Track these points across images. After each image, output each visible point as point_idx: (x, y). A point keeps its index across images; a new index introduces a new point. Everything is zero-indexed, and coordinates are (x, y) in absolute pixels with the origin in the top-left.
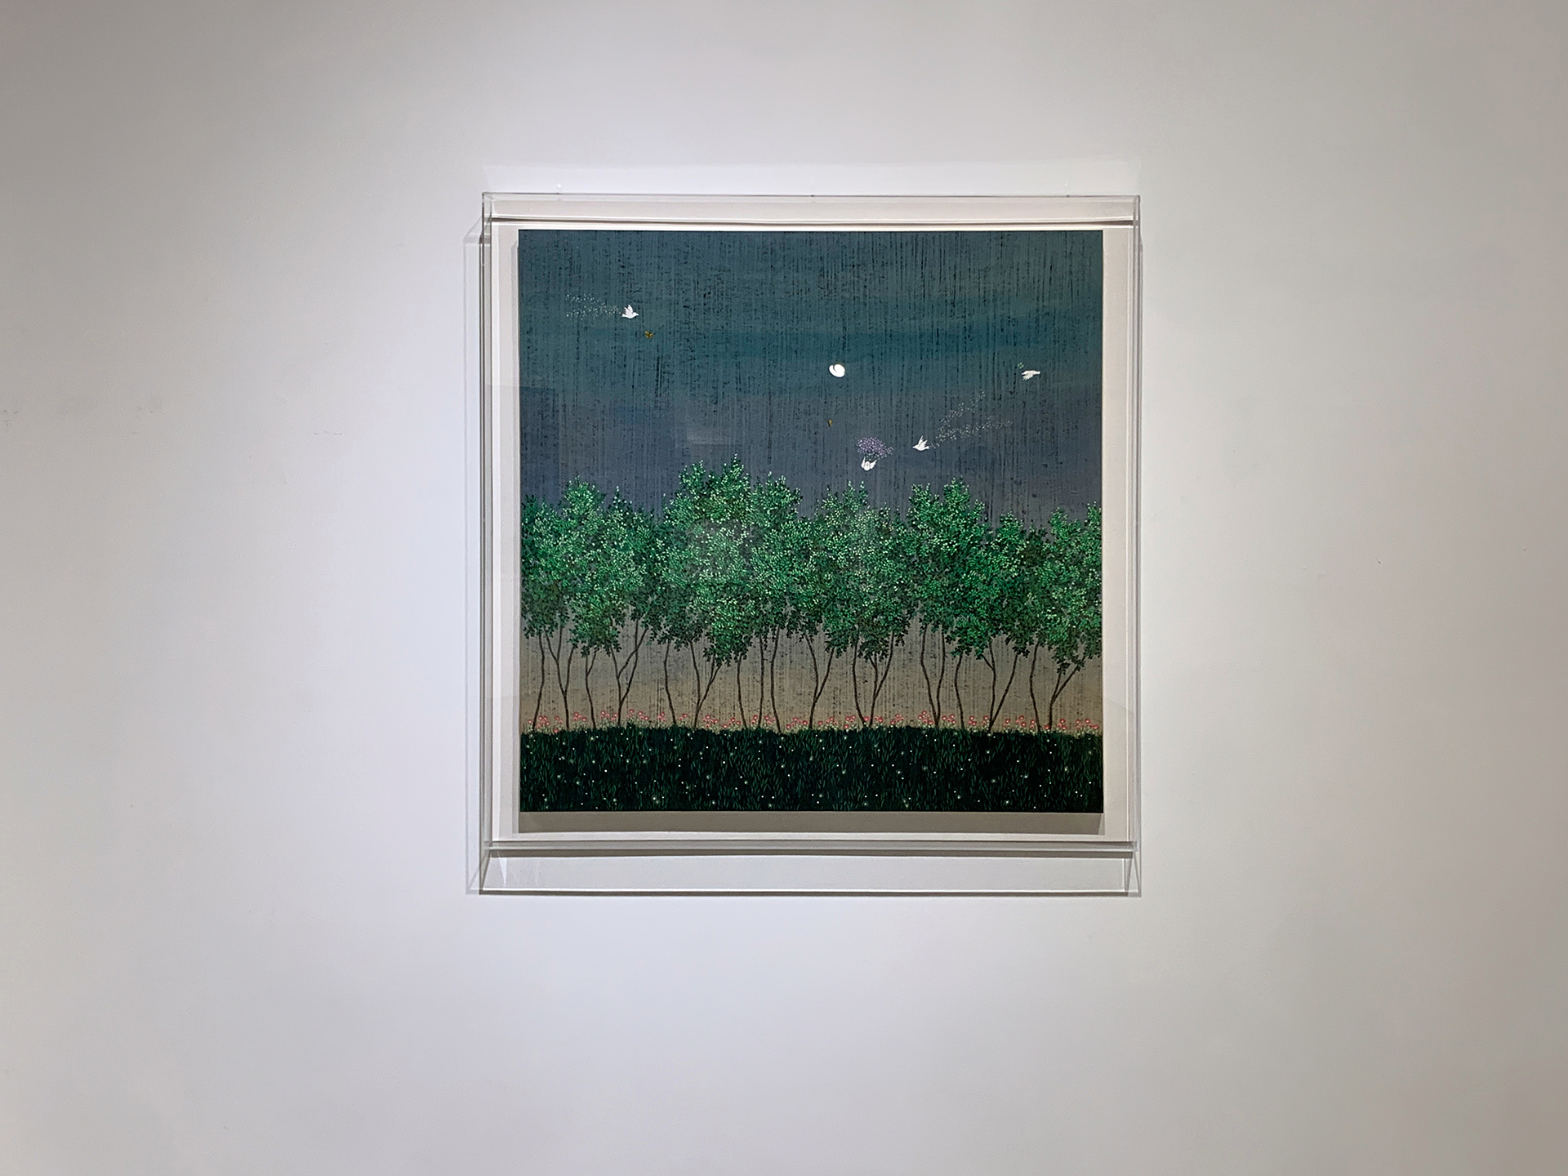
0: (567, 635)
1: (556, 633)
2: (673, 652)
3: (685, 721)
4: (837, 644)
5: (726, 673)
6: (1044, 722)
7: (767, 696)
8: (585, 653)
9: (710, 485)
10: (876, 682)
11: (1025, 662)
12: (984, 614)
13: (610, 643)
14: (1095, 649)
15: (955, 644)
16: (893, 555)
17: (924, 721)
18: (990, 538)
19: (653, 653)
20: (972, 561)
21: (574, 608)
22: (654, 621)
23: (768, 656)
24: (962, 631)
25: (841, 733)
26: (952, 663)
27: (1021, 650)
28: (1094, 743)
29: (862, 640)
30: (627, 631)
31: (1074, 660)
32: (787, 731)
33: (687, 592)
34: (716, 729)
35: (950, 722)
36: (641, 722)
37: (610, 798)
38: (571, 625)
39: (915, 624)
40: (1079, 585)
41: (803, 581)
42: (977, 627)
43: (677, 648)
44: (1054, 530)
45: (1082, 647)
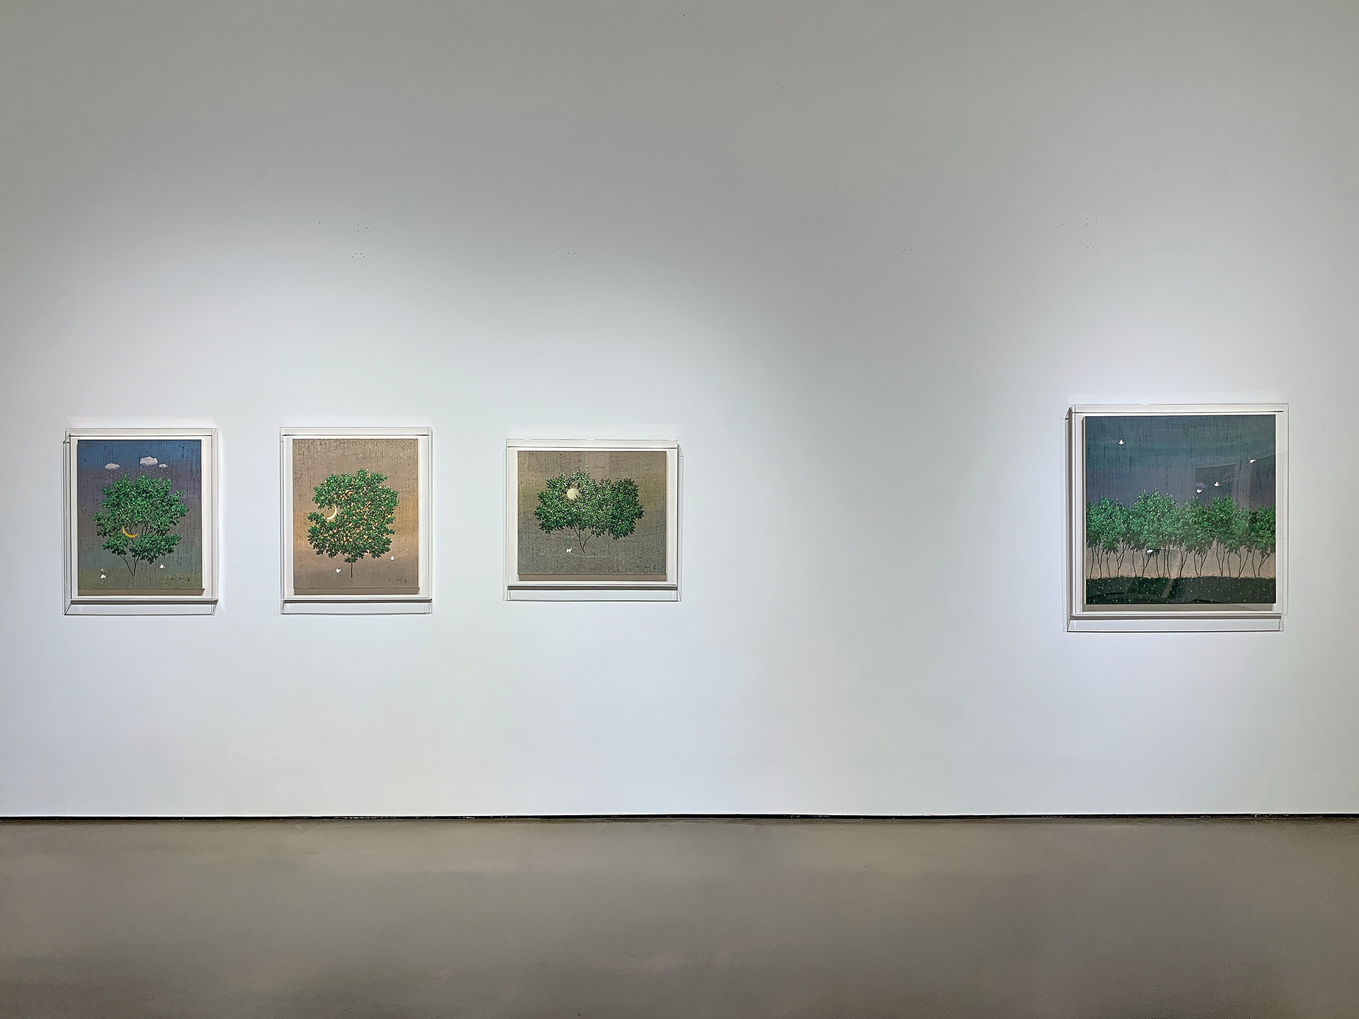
0: (1101, 547)
1: (1097, 546)
2: (1135, 553)
3: (1140, 575)
4: (1189, 549)
5: (1153, 559)
6: (1257, 574)
7: (1166, 566)
8: (1107, 553)
9: (1147, 498)
10: (1202, 562)
11: (1251, 555)
12: (1237, 538)
13: (1115, 550)
14: (1274, 550)
15: (1228, 549)
16: (1207, 520)
17: (1218, 574)
18: (1239, 514)
19: (1128, 553)
20: (1233, 522)
21: (1103, 538)
22: (1129, 542)
23: (1166, 554)
24: (1230, 545)
25: (1190, 578)
26: (1226, 555)
27: (1249, 551)
28: (1273, 581)
29: (1197, 548)
30: (1120, 546)
31: (1267, 554)
32: (1172, 578)
33: (1140, 533)
34: (1150, 578)
35: (1226, 574)
36: (1125, 575)
37: (1115, 600)
38: (1102, 544)
39: (1215, 543)
40: (1269, 529)
41: (1178, 529)
42: (1235, 544)
43: (1137, 551)
44: (1260, 512)
45: (1269, 550)
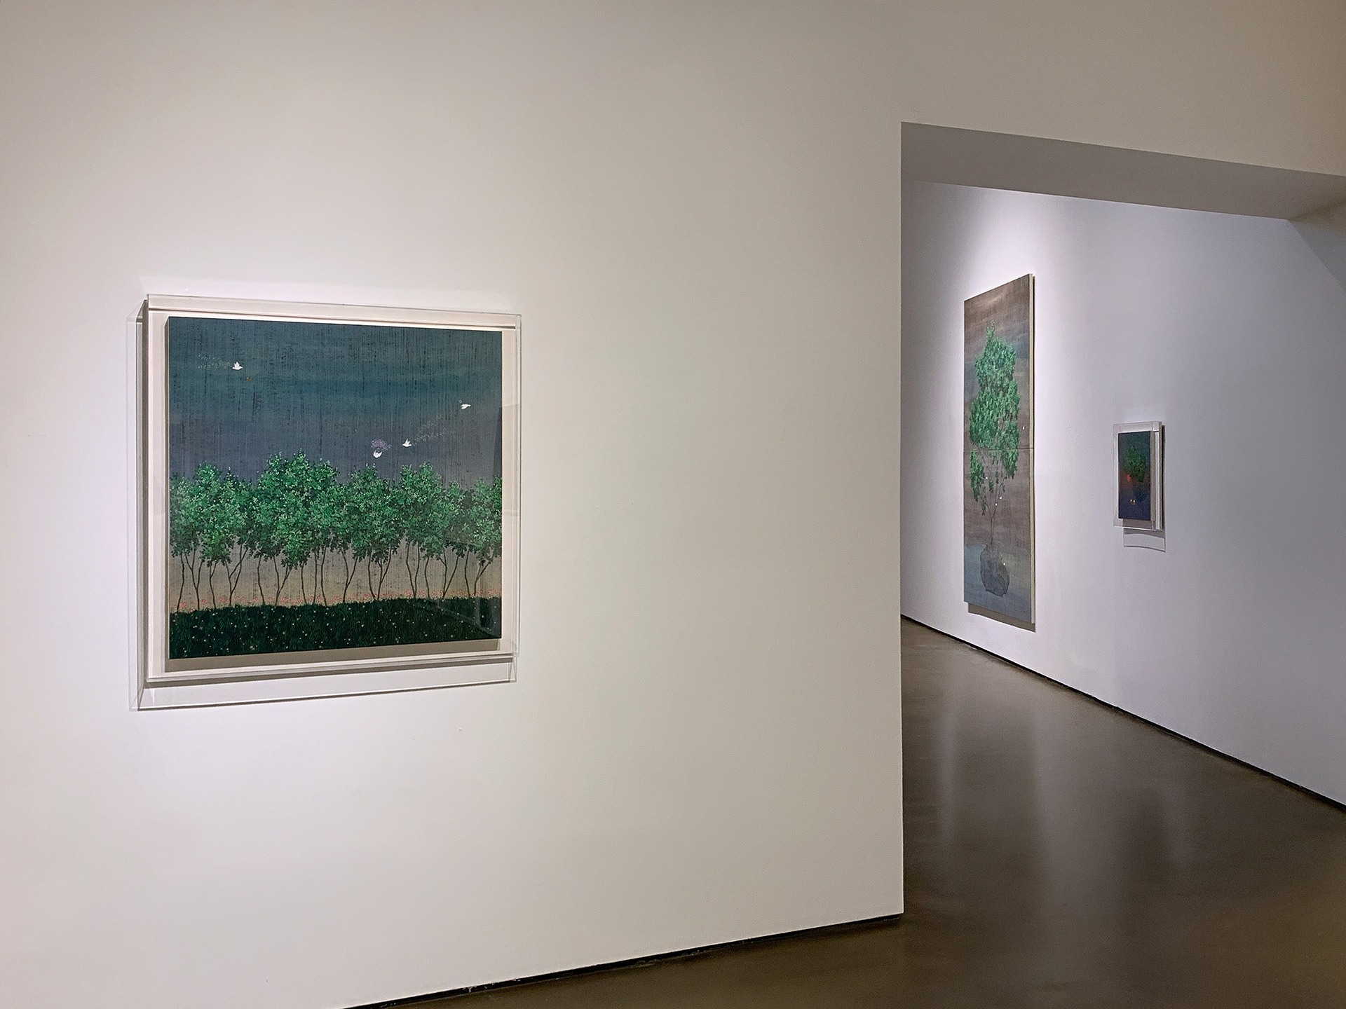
0: (198, 554)
1: (191, 553)
2: (263, 562)
3: (270, 601)
4: (359, 555)
5: (295, 573)
6: (472, 591)
7: (319, 585)
8: (209, 564)
9: (285, 466)
10: (381, 575)
11: (462, 561)
12: (440, 535)
13: (225, 559)
14: (498, 552)
15: (425, 552)
16: (391, 505)
17: (407, 594)
18: (444, 494)
19: (250, 564)
20: (435, 507)
21: (202, 538)
22: (252, 545)
23: (319, 562)
24: (429, 545)
25: (362, 604)
26: (423, 563)
27: (460, 554)
28: (498, 601)
29: (374, 552)
30: (235, 551)
31: (488, 558)
32: (330, 605)
33: (271, 528)
34: (289, 606)
35: (422, 594)
36: (244, 604)
37: (225, 648)
38: (200, 548)
39: (403, 542)
40: (491, 519)
41: (340, 520)
42: (437, 543)
43: (266, 560)
44: (478, 489)
45: (492, 551)
